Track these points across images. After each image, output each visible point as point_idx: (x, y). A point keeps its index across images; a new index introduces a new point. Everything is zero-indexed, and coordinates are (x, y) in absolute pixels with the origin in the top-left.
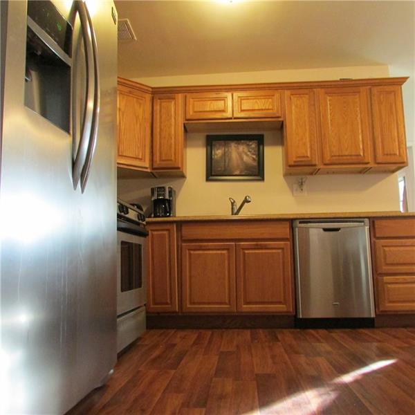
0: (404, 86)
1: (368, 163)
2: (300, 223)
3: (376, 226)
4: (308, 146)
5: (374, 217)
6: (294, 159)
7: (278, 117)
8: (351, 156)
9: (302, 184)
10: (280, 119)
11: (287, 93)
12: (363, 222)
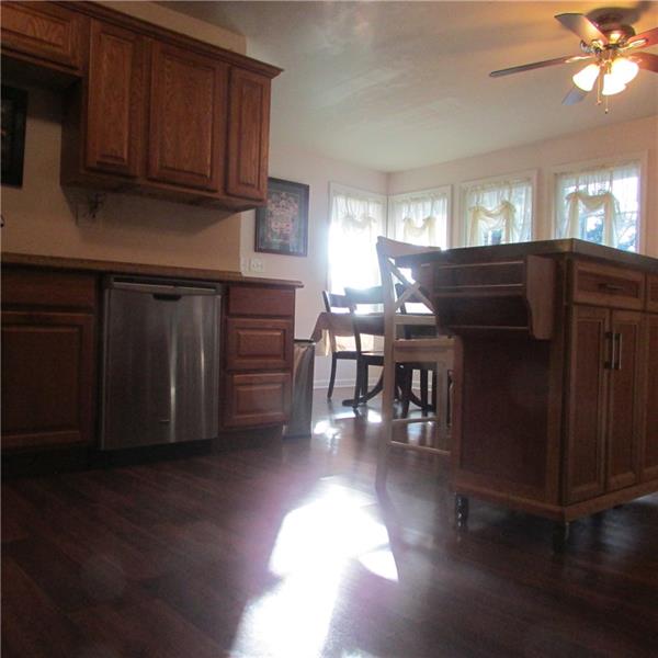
0: (275, 82)
1: (214, 191)
2: (117, 280)
3: (231, 296)
4: (126, 139)
5: (228, 282)
6: (98, 158)
7: (72, 67)
8: (192, 173)
9: (96, 207)
10: (77, 73)
11: (95, 25)
12: (214, 288)
